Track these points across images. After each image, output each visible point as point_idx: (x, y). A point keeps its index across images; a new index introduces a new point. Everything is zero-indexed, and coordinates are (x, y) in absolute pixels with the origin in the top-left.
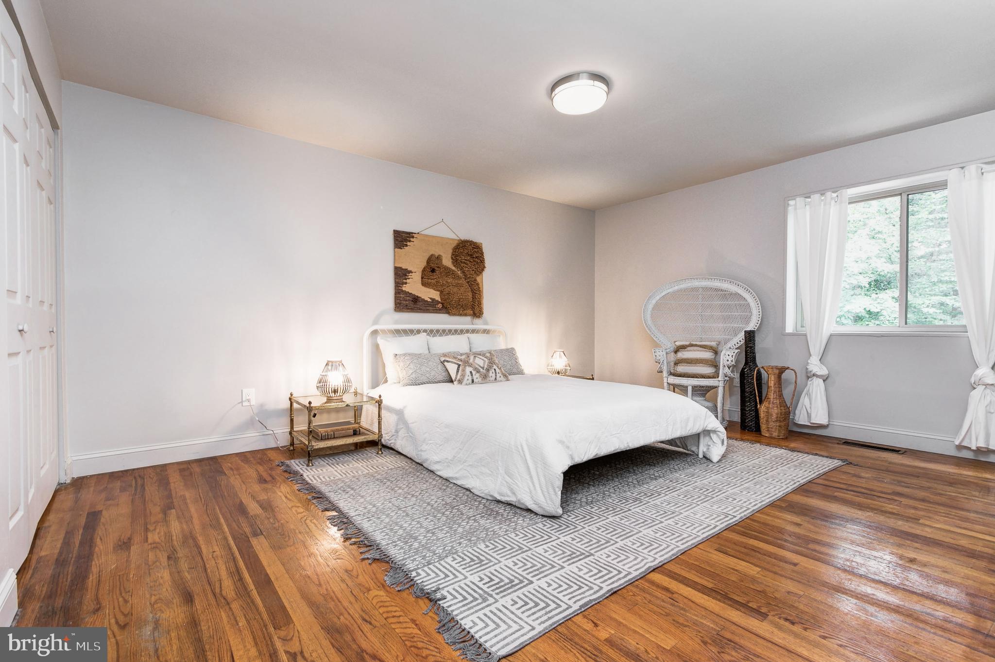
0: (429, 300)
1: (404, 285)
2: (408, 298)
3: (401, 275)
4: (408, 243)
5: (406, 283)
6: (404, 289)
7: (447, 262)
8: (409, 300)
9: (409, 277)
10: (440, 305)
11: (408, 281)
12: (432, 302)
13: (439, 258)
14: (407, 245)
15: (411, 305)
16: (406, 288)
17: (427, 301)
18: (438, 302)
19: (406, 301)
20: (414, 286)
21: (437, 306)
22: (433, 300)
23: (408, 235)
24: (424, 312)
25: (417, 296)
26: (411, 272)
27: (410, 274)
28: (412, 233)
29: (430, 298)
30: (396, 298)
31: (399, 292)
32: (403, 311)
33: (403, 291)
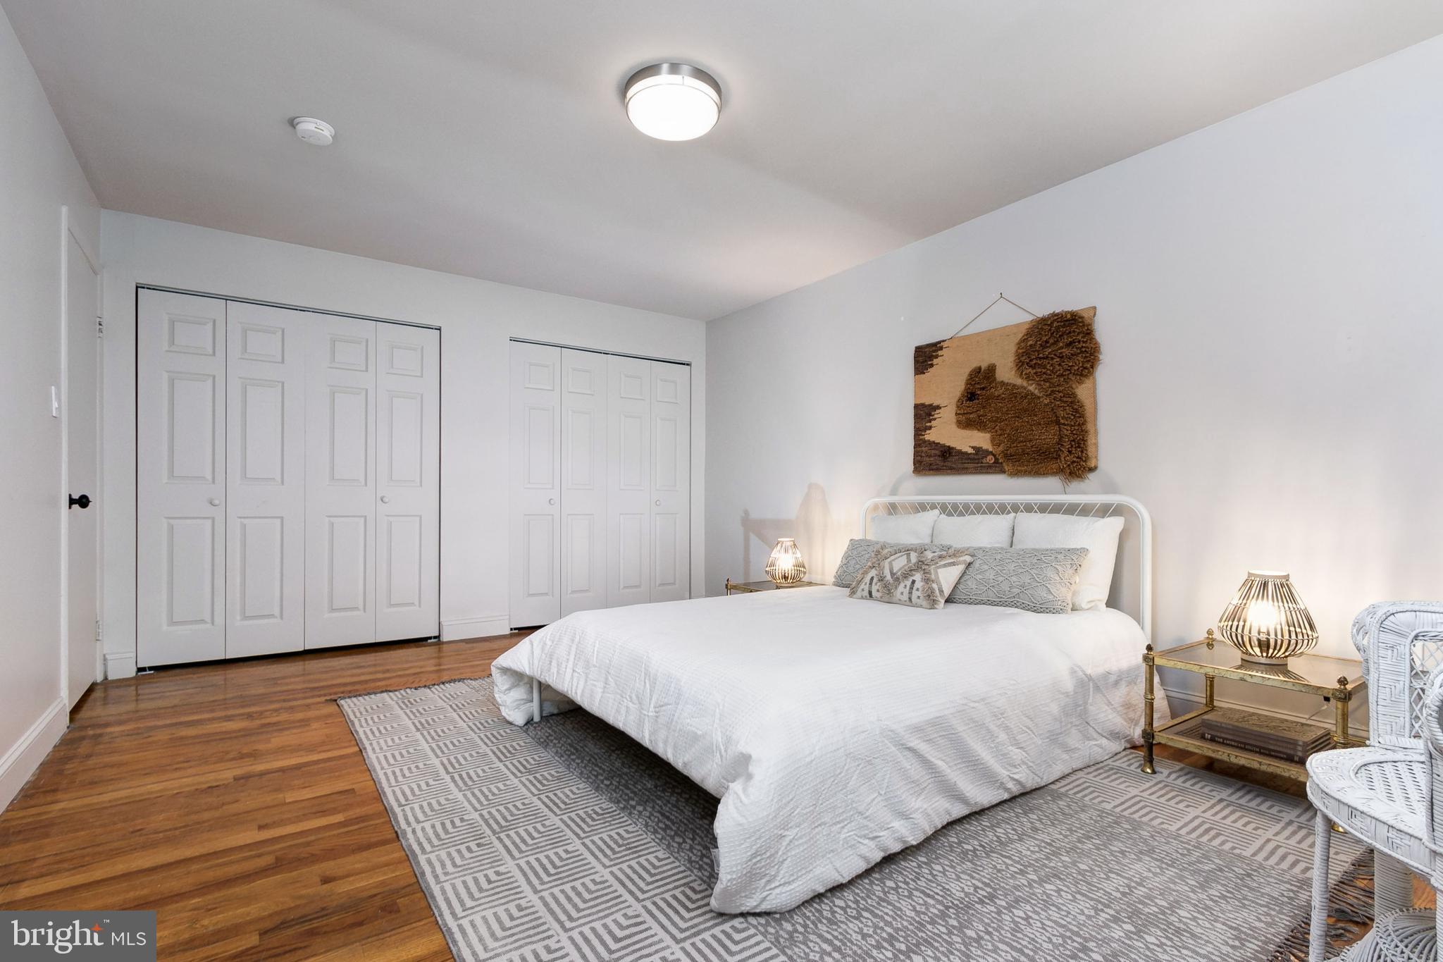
0: (970, 451)
1: (928, 432)
2: (933, 452)
3: (924, 414)
4: (935, 361)
5: (930, 428)
6: (927, 437)
7: (1007, 373)
8: (935, 455)
9: (936, 416)
10: (990, 457)
11: (933, 423)
12: (976, 454)
13: (992, 369)
14: (932, 366)
15: (939, 461)
16: (930, 436)
17: (966, 453)
18: (987, 453)
19: (930, 456)
20: (946, 432)
21: (984, 461)
22: (978, 450)
23: (934, 348)
24: (959, 474)
25: (949, 447)
26: (938, 407)
27: (937, 411)
28: (940, 342)
29: (972, 447)
30: (916, 454)
31: (919, 443)
32: (925, 475)
33: (925, 441)
